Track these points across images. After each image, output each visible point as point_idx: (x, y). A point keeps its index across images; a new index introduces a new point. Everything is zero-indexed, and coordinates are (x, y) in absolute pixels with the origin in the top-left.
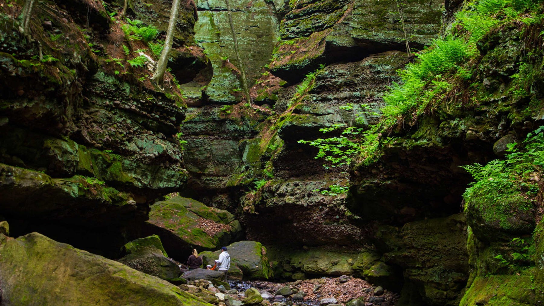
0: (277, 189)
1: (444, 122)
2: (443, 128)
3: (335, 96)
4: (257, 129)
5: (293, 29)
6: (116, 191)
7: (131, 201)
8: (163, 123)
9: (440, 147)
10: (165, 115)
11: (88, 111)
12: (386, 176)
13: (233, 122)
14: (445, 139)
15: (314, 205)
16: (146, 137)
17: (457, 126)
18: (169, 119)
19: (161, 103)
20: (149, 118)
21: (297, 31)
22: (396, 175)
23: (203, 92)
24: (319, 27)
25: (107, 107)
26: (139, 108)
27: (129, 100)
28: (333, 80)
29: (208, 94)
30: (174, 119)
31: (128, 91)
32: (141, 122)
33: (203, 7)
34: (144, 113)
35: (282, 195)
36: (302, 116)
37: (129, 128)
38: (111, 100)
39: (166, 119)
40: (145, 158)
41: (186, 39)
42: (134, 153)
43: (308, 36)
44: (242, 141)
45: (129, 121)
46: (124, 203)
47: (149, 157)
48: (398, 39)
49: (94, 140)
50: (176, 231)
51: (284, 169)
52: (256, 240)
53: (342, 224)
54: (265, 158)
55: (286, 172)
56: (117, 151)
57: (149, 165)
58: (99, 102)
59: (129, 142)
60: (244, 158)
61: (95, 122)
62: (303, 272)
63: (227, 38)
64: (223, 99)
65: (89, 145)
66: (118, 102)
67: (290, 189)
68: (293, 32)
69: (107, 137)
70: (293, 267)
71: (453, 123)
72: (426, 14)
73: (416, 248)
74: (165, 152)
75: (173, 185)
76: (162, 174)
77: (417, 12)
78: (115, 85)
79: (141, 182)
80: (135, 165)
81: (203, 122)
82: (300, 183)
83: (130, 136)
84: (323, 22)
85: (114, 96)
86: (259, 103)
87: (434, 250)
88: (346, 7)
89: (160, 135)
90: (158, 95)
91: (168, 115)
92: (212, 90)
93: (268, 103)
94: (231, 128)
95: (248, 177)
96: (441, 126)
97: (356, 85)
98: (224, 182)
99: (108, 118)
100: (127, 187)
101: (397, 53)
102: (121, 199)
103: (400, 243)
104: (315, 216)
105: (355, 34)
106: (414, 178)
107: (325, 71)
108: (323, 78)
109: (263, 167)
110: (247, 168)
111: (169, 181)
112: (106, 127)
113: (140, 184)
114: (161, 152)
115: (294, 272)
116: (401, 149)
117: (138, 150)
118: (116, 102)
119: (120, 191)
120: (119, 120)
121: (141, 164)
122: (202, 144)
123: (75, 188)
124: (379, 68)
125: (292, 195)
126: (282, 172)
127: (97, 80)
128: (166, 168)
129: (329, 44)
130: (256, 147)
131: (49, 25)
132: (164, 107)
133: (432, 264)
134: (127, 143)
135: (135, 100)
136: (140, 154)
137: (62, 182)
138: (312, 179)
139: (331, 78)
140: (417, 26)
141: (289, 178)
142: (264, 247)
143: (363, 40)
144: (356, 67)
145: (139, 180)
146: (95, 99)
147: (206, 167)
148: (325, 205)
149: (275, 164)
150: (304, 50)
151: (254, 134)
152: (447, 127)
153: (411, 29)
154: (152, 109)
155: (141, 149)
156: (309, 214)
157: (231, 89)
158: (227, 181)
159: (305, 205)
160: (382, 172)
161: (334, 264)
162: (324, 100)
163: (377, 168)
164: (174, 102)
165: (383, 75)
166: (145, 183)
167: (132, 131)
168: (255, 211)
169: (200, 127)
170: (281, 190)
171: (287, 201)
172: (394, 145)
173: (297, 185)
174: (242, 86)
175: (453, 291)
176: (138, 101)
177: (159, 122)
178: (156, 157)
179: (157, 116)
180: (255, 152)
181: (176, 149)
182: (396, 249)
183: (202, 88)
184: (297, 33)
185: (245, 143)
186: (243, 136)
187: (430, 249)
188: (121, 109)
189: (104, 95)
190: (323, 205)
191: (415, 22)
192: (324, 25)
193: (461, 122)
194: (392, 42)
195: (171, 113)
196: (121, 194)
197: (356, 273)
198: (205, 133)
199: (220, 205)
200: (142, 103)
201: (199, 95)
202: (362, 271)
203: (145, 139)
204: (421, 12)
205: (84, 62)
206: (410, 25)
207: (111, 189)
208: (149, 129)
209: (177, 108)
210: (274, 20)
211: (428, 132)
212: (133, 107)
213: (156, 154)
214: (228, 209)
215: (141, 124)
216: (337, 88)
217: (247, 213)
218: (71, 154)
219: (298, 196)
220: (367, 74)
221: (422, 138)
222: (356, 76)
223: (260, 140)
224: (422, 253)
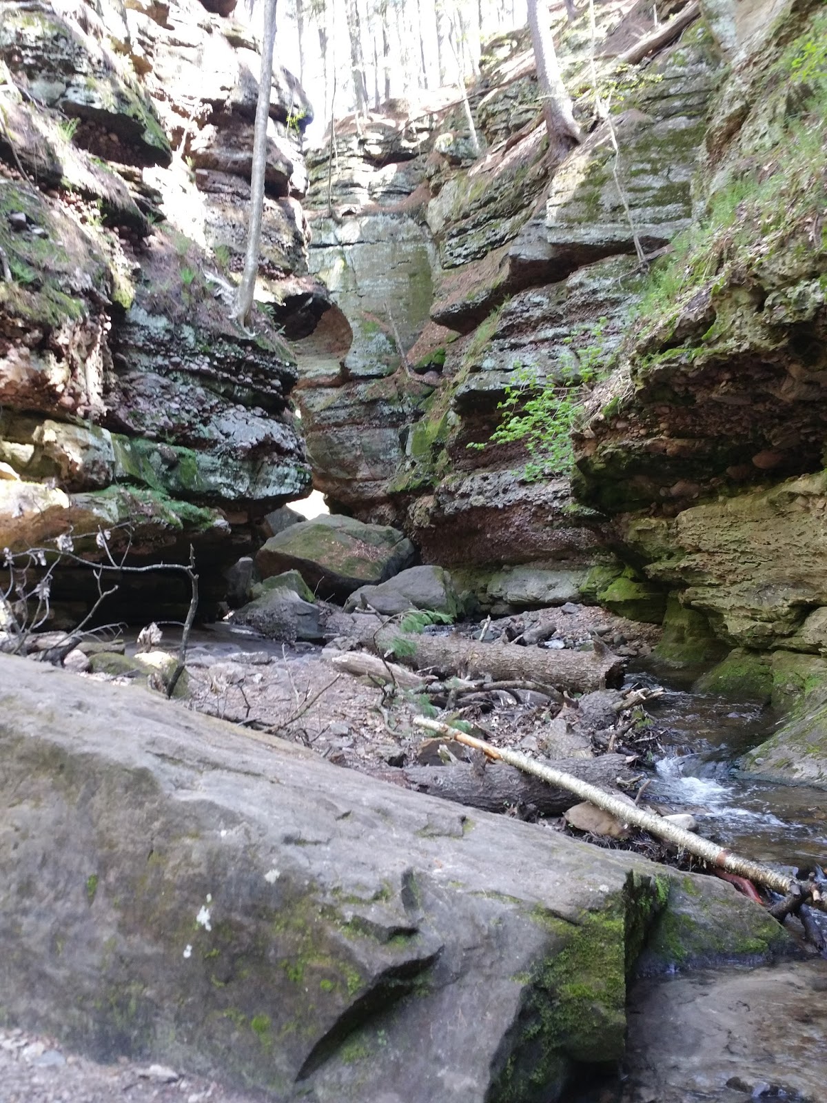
0: (457, 489)
1: (774, 295)
2: (771, 307)
3: (532, 338)
4: (421, 407)
5: (459, 250)
6: (192, 508)
7: (220, 522)
8: (260, 391)
9: (766, 348)
10: (262, 377)
11: (127, 377)
12: (642, 432)
13: (388, 402)
14: (776, 330)
15: (514, 505)
16: (234, 414)
17: (803, 297)
18: (269, 384)
19: (251, 358)
20: (234, 384)
21: (465, 253)
22: (662, 426)
23: (342, 364)
24: (496, 241)
25: (158, 370)
26: (215, 367)
27: (196, 355)
28: (526, 315)
29: (349, 366)
30: (277, 383)
31: (191, 339)
32: (222, 390)
33: (328, 242)
34: (225, 375)
35: (465, 496)
36: (484, 375)
37: (202, 402)
38: (165, 356)
39: (265, 385)
40: (235, 450)
41: (294, 266)
42: (216, 442)
43: (482, 257)
44: (403, 427)
45: (200, 391)
46: (208, 525)
47: (244, 449)
48: (621, 234)
49: (143, 425)
50: (324, 561)
51: (465, 458)
52: (434, 563)
53: (558, 527)
54: (437, 447)
55: (468, 461)
56: (184, 441)
57: (243, 460)
58: (145, 360)
59: (205, 425)
60: (408, 452)
61: (140, 395)
62: (506, 603)
63: (367, 282)
64: (370, 372)
65: (133, 435)
66: (177, 359)
67: (476, 486)
68: (459, 256)
69: (166, 418)
70: (492, 597)
71: (793, 292)
72: (662, 189)
73: (707, 551)
74: (268, 438)
75: (289, 490)
76: (267, 474)
77: (649, 189)
78: (168, 331)
79: (234, 490)
80: (219, 462)
81: (346, 406)
82: (490, 475)
83: (206, 415)
84: (502, 233)
85: (168, 350)
86: (421, 371)
87: (742, 552)
88: (534, 203)
89: (259, 411)
90: (244, 343)
91: (267, 378)
92: (353, 359)
93: (433, 369)
94: (386, 410)
95: (416, 476)
96: (768, 302)
97: (561, 317)
98: (383, 488)
99: (162, 387)
100: (211, 498)
101: (621, 257)
102: (203, 520)
103: (672, 545)
104: (517, 520)
105: (552, 238)
106: (698, 428)
107: (513, 304)
108: (512, 313)
109: (435, 460)
110: (413, 464)
111: (282, 484)
112: (161, 403)
113: (232, 494)
114: (261, 438)
115: (493, 604)
116: (677, 369)
117: (223, 437)
118: (173, 360)
119: (200, 507)
120: (185, 389)
121: (230, 461)
122: (349, 438)
123: (112, 505)
124: (596, 285)
125: (479, 494)
126: (462, 463)
127: (135, 324)
128: (273, 463)
129: (514, 258)
130: (423, 433)
131: (19, 222)
132: (257, 364)
133: (741, 577)
134: (201, 426)
135: (205, 354)
136: (227, 444)
137: (87, 499)
138: (507, 468)
139: (523, 311)
140: (649, 210)
141: (473, 470)
142: (446, 572)
143: (564, 245)
144: (559, 290)
145: (229, 486)
146: (136, 357)
147: (356, 470)
148: (531, 502)
149: (451, 452)
150: (479, 278)
151: (418, 415)
152: (781, 304)
153: (640, 216)
154: (238, 369)
155: (227, 435)
156: (507, 518)
157: (380, 356)
158: (387, 487)
159: (500, 506)
160: (635, 424)
161: (551, 587)
162: (514, 347)
163: (626, 419)
164: (273, 354)
165: (601, 296)
166: (242, 490)
167: (207, 406)
168: (431, 522)
169: (342, 413)
170: (462, 490)
171: (475, 504)
172: (662, 364)
173: (485, 479)
174: (394, 348)
175: (787, 621)
176: (212, 356)
177: (254, 390)
178: (254, 447)
179: (249, 380)
180: (422, 442)
181: (287, 433)
182: (665, 557)
183: (340, 360)
184: (466, 257)
185: (407, 431)
186: (403, 420)
187: (735, 551)
188: (183, 371)
189: (151, 350)
190: (526, 502)
191: (647, 205)
192: (502, 239)
193: (813, 286)
194: (612, 242)
195: (270, 374)
196: (201, 511)
197: (586, 599)
198: (353, 422)
199: (381, 520)
200: (218, 360)
201: (337, 370)
202: (595, 594)
203: (233, 418)
204: (653, 188)
205: (98, 287)
206: (638, 211)
207: (183, 504)
208: (237, 401)
209: (280, 364)
210: (430, 247)
211: (737, 323)
212: (205, 367)
213: (255, 442)
214: (393, 524)
215: (223, 395)
216: (532, 325)
217: (420, 529)
218: (98, 449)
219: (488, 494)
220: (578, 298)
221: (722, 338)
222: (560, 303)
223: (427, 422)
224: (718, 559)
